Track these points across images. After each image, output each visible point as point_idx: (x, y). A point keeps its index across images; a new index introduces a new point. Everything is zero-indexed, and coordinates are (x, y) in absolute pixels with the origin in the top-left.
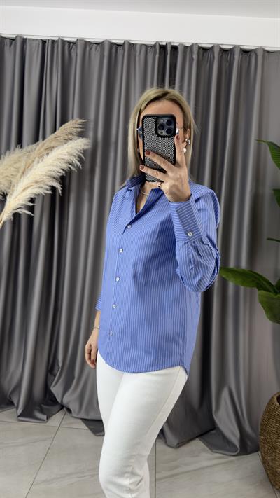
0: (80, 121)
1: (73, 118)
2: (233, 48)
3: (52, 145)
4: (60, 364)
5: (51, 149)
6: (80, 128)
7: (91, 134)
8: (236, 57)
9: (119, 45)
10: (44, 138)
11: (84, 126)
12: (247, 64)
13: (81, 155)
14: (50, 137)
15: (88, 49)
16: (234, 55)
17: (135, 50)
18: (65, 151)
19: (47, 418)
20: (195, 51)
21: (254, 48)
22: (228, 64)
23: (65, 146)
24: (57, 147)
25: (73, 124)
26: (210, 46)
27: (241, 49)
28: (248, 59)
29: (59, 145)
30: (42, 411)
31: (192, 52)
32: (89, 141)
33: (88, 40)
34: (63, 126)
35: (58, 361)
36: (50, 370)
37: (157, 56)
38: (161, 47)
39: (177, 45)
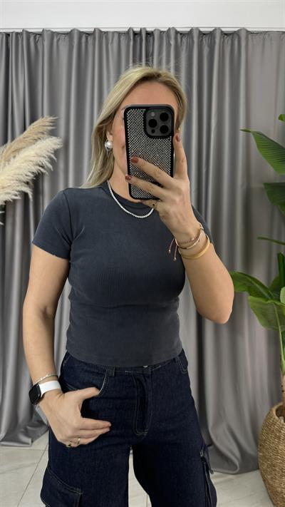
0: (50, 119)
1: (43, 117)
2: (213, 31)
3: (20, 147)
5: (18, 150)
6: (51, 126)
9: (88, 34)
10: (13, 139)
11: (54, 123)
13: (53, 156)
14: (19, 137)
15: (55, 40)
16: (214, 38)
17: (107, 39)
18: (33, 153)
19: (32, 442)
21: (236, 30)
23: (34, 146)
24: (24, 148)
25: (44, 121)
26: (189, 30)
27: (222, 32)
28: (230, 42)
30: (27, 434)
31: (168, 37)
32: (60, 140)
34: (32, 125)
37: (131, 44)
38: (135, 34)
39: (153, 30)
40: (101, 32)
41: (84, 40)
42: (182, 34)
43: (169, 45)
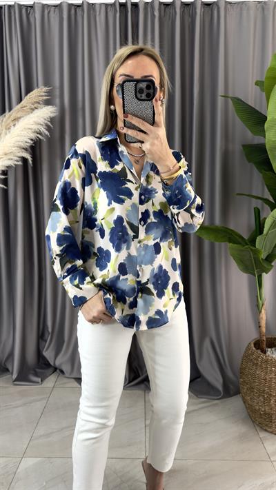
0: (45, 89)
1: (37, 85)
2: (194, 2)
3: (19, 116)
4: (50, 330)
5: (17, 119)
6: (46, 96)
7: (57, 101)
8: (198, 11)
9: (78, 6)
10: (10, 109)
11: (49, 93)
12: (210, 17)
13: (49, 123)
14: (16, 108)
15: (46, 12)
17: (94, 10)
18: (31, 121)
19: (42, 381)
20: (156, 7)
22: (190, 20)
23: (32, 115)
24: (23, 117)
25: (38, 93)
27: (203, 2)
28: (210, 12)
29: (26, 115)
30: (36, 375)
31: (153, 8)
32: (55, 108)
33: (45, 3)
34: (29, 95)
35: (48, 328)
36: (41, 336)
37: (118, 15)
38: (121, 5)
40: (89, 4)
41: (73, 11)
42: (165, 5)
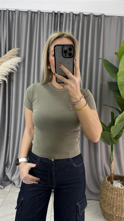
0: (17, 49)
2: (90, 14)
4: (10, 163)
6: (17, 52)
12: (97, 22)
13: (17, 65)
15: (21, 14)
16: (90, 18)
17: (43, 15)
18: (9, 63)
19: (4, 188)
20: (71, 15)
21: (100, 14)
25: (14, 50)
26: (79, 13)
29: (7, 60)
30: (2, 184)
32: (21, 58)
33: (20, 10)
34: (10, 51)
36: (6, 165)
37: (54, 18)
38: (55, 14)
39: (63, 12)
40: (41, 12)
41: (33, 15)
42: (76, 15)
43: (70, 19)
